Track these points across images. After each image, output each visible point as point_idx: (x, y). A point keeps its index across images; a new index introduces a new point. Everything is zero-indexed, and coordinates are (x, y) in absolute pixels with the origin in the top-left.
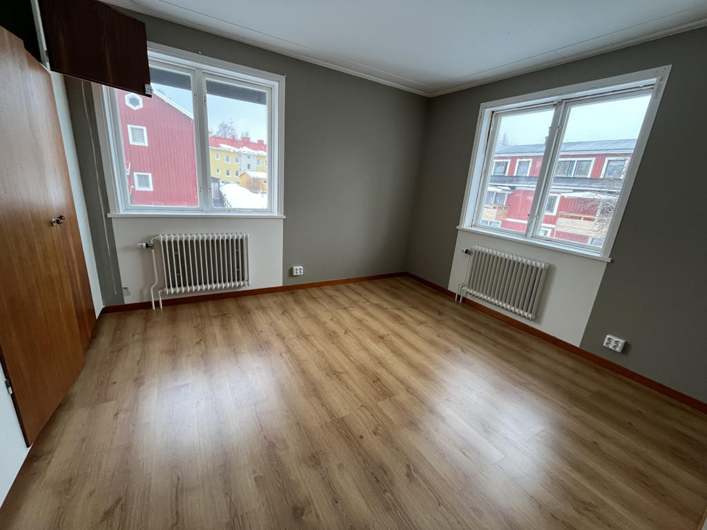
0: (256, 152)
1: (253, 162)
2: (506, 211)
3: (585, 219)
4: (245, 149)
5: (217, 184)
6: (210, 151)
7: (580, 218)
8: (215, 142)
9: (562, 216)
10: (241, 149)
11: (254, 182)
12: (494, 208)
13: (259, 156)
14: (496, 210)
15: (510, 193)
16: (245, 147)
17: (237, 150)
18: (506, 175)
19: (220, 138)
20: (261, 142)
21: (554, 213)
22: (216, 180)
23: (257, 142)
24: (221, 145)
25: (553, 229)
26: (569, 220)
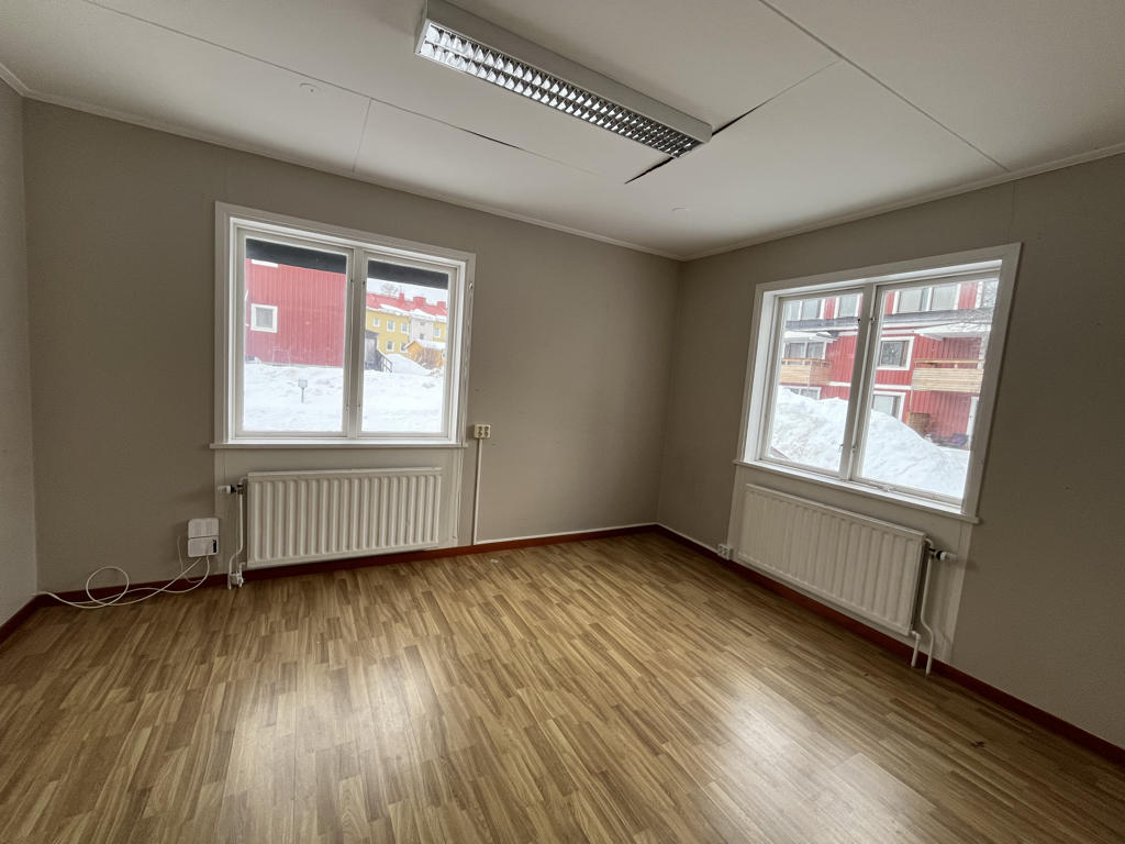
0: (433, 318)
1: (429, 329)
2: (827, 370)
3: (961, 366)
4: (418, 312)
5: (372, 342)
6: (367, 313)
7: (952, 366)
8: (375, 301)
9: (920, 365)
10: (411, 312)
11: (428, 353)
12: (807, 363)
13: (437, 322)
14: (809, 367)
15: (831, 341)
16: (417, 310)
17: (405, 313)
18: (821, 317)
19: (381, 297)
20: (441, 304)
21: (907, 368)
22: (373, 335)
23: (435, 304)
24: (383, 305)
25: (908, 392)
26: (933, 370)
